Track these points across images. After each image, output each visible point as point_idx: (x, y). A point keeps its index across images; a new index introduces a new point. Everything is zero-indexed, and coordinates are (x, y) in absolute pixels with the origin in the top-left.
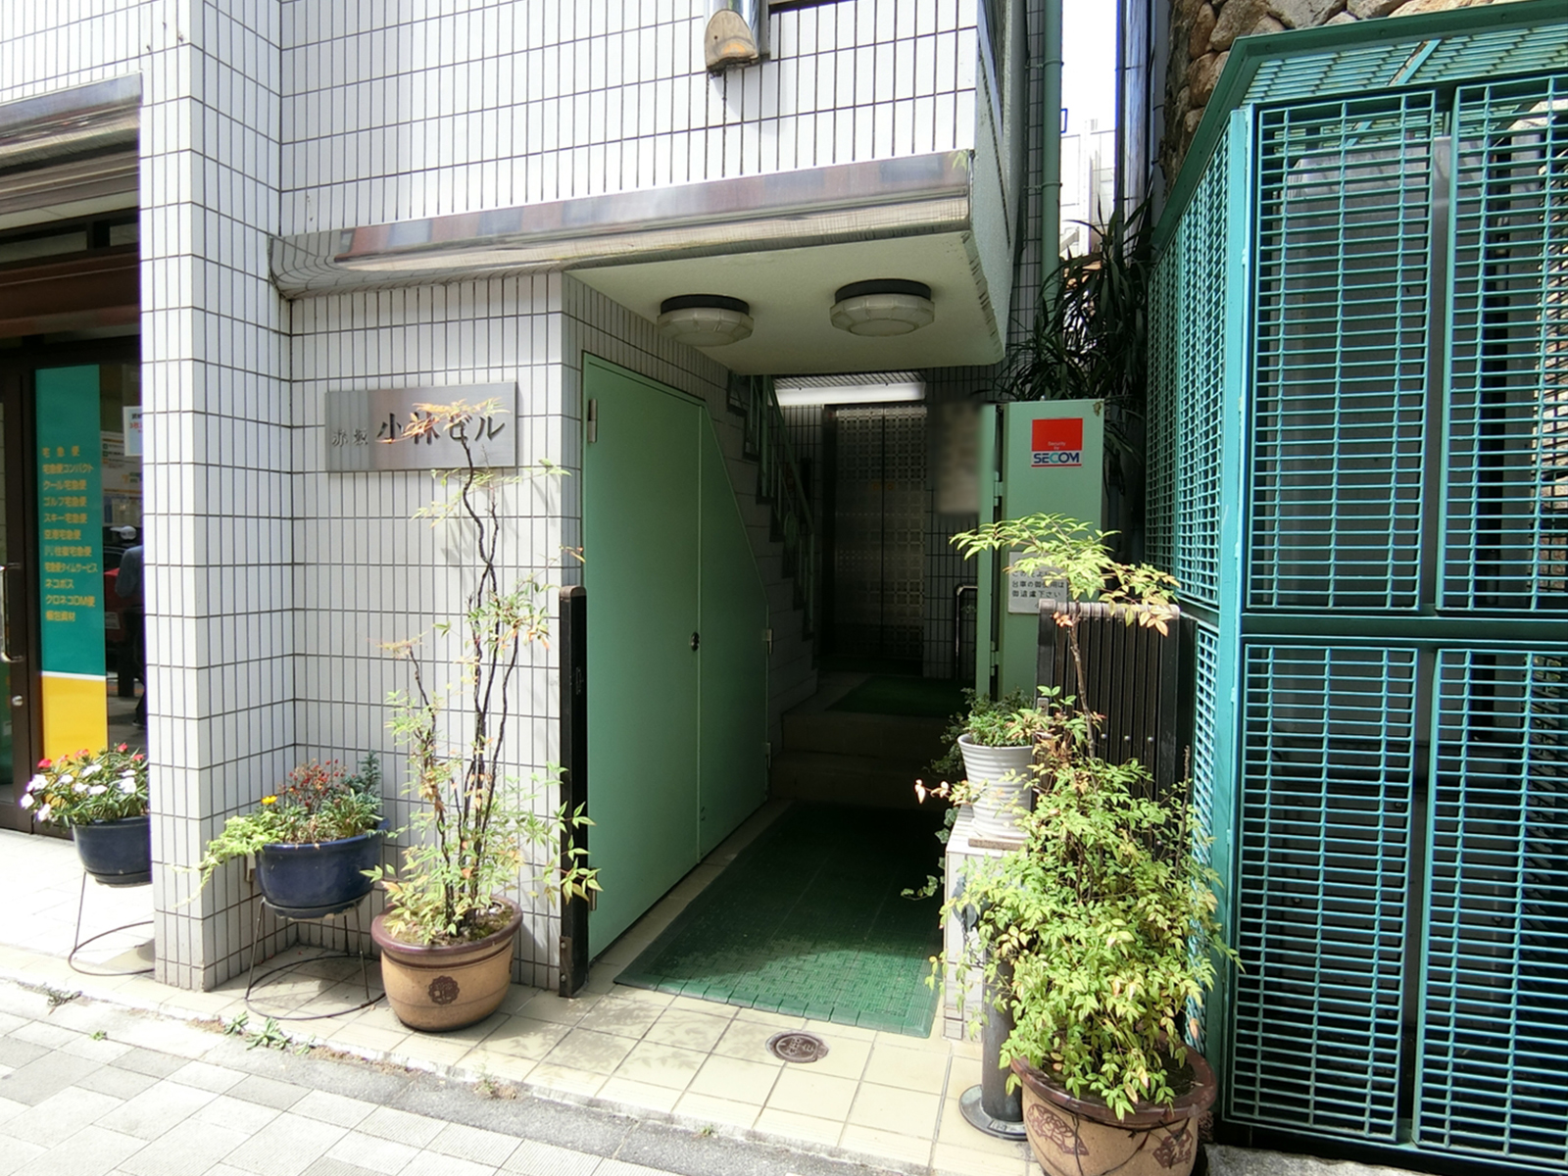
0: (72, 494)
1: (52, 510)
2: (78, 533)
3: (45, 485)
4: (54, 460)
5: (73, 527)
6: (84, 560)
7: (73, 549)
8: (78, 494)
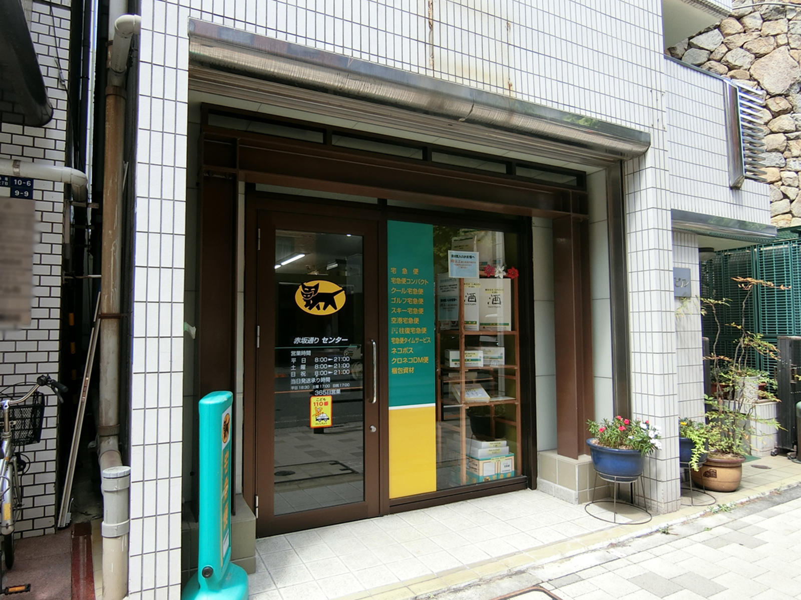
0: (413, 296)
1: (397, 306)
2: (417, 320)
3: (392, 290)
4: (399, 275)
5: (413, 316)
6: (421, 336)
7: (413, 329)
8: (418, 297)
